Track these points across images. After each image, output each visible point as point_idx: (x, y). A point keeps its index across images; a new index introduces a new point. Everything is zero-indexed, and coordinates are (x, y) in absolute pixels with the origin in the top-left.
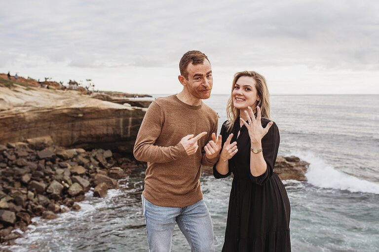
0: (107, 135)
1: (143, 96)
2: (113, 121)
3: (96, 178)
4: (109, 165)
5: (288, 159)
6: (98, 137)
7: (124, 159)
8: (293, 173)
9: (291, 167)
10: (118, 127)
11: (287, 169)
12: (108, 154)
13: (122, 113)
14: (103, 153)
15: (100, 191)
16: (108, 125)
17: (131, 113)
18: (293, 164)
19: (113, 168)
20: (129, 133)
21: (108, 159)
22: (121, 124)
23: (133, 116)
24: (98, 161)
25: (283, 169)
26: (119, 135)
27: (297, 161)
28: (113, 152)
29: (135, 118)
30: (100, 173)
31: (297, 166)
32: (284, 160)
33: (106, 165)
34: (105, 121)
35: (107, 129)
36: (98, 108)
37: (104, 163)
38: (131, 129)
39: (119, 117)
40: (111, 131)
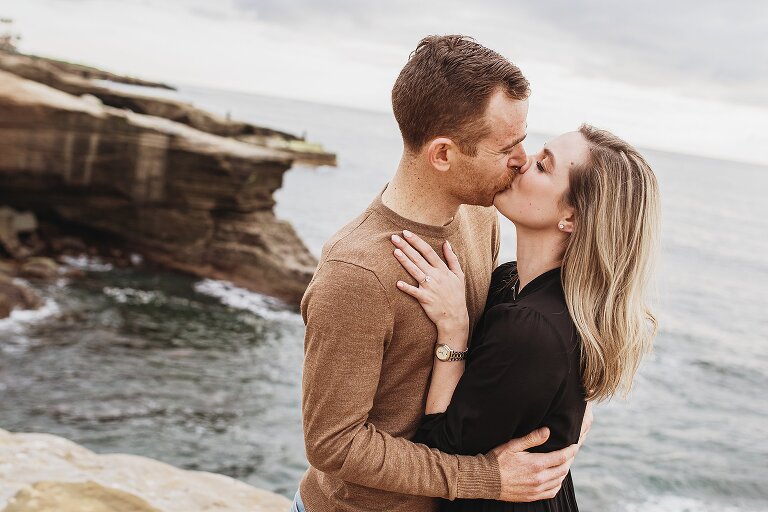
0: (27, 173)
1: (139, 83)
2: (47, 137)
4: (24, 251)
7: (68, 241)
10: (57, 153)
12: (27, 222)
13: (72, 120)
14: (10, 219)
16: (31, 147)
17: (97, 125)
19: (35, 260)
20: (88, 174)
21: (23, 237)
22: (68, 149)
23: (103, 131)
26: (58, 178)
28: (40, 217)
29: (107, 139)
33: (17, 249)
34: (23, 135)
35: (29, 159)
37: (12, 245)
38: (95, 166)
39: (65, 129)
40: (37, 163)
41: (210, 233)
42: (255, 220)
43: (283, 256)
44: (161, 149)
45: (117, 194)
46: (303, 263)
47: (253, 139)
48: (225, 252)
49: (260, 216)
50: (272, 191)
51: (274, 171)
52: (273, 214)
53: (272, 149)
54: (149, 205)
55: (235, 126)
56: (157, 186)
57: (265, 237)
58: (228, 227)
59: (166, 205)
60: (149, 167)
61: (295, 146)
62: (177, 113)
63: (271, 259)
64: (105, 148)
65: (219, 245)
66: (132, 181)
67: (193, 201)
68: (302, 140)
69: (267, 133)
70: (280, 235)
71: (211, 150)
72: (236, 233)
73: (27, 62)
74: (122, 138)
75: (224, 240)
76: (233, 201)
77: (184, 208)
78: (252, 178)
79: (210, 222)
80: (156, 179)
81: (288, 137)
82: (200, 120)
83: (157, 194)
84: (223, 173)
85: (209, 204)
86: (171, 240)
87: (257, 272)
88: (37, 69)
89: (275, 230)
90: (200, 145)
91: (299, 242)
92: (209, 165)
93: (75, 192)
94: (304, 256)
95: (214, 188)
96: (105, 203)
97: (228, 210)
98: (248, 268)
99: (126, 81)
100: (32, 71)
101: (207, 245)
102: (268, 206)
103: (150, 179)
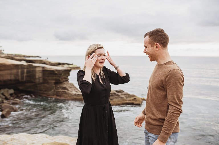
0: (10, 80)
1: (32, 57)
2: (14, 71)
3: (3, 106)
4: (12, 98)
5: (117, 91)
6: (5, 81)
8: (120, 99)
9: (119, 95)
10: (17, 75)
11: (116, 97)
12: (12, 91)
13: (20, 67)
14: (8, 91)
15: (6, 114)
16: (11, 74)
17: (26, 67)
18: (120, 94)
19: (15, 100)
20: (25, 78)
21: (11, 95)
22: (20, 73)
23: (27, 68)
24: (4, 96)
25: (114, 97)
26: (18, 80)
27: (122, 92)
28: (14, 90)
29: (28, 70)
30: (6, 103)
31: (122, 95)
32: (115, 92)
33: (10, 98)
34: (9, 72)
35: (11, 77)
36: (4, 64)
37: (9, 97)
38: (26, 76)
39: (18, 69)
40: (13, 77)
41: (55, 88)
42: (64, 84)
43: (72, 91)
44: (41, 70)
45: (32, 82)
46: (77, 92)
47: (61, 66)
48: (59, 92)
49: (65, 82)
50: (67, 77)
51: (67, 72)
52: (69, 82)
53: (65, 67)
54: (39, 84)
55: (56, 63)
56: (41, 79)
57: (67, 87)
58: (59, 86)
59: (44, 83)
60: (39, 75)
61: (70, 66)
62: (43, 62)
63: (69, 92)
64: (28, 72)
65: (57, 90)
66: (35, 79)
67: (50, 81)
68: (72, 64)
69: (64, 64)
70: (71, 86)
71: (52, 69)
72: (61, 87)
73: (7, 55)
74: (32, 69)
75: (58, 89)
76: (59, 80)
77: (48, 83)
78: (63, 74)
79: (54, 86)
80: (40, 77)
81: (69, 64)
82: (48, 63)
83: (41, 81)
84: (56, 74)
85: (54, 82)
86: (46, 91)
87: (67, 95)
88: (9, 57)
89: (69, 85)
90: (50, 68)
91: (75, 87)
92: (52, 72)
93: (22, 83)
94: (77, 90)
95: (54, 78)
96: (29, 84)
97: (58, 82)
98: (64, 95)
99: (29, 57)
100: (8, 57)
101: (54, 91)
102: (67, 80)
103: (39, 78)
